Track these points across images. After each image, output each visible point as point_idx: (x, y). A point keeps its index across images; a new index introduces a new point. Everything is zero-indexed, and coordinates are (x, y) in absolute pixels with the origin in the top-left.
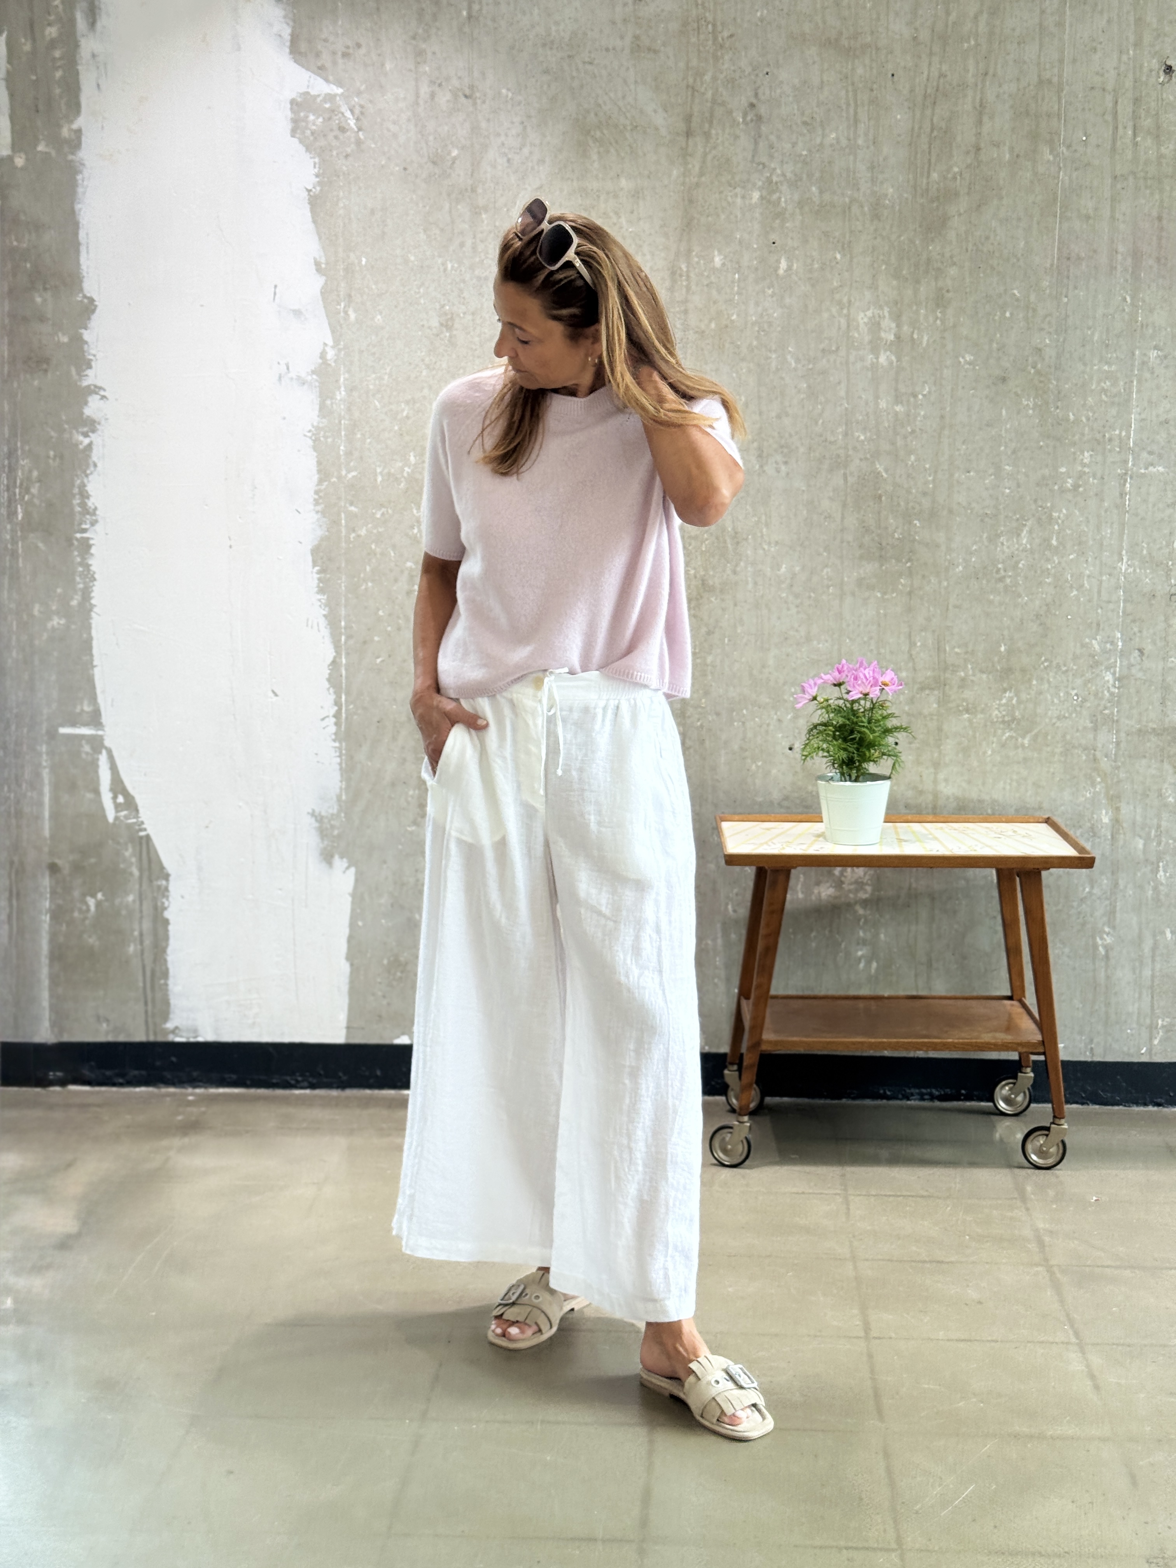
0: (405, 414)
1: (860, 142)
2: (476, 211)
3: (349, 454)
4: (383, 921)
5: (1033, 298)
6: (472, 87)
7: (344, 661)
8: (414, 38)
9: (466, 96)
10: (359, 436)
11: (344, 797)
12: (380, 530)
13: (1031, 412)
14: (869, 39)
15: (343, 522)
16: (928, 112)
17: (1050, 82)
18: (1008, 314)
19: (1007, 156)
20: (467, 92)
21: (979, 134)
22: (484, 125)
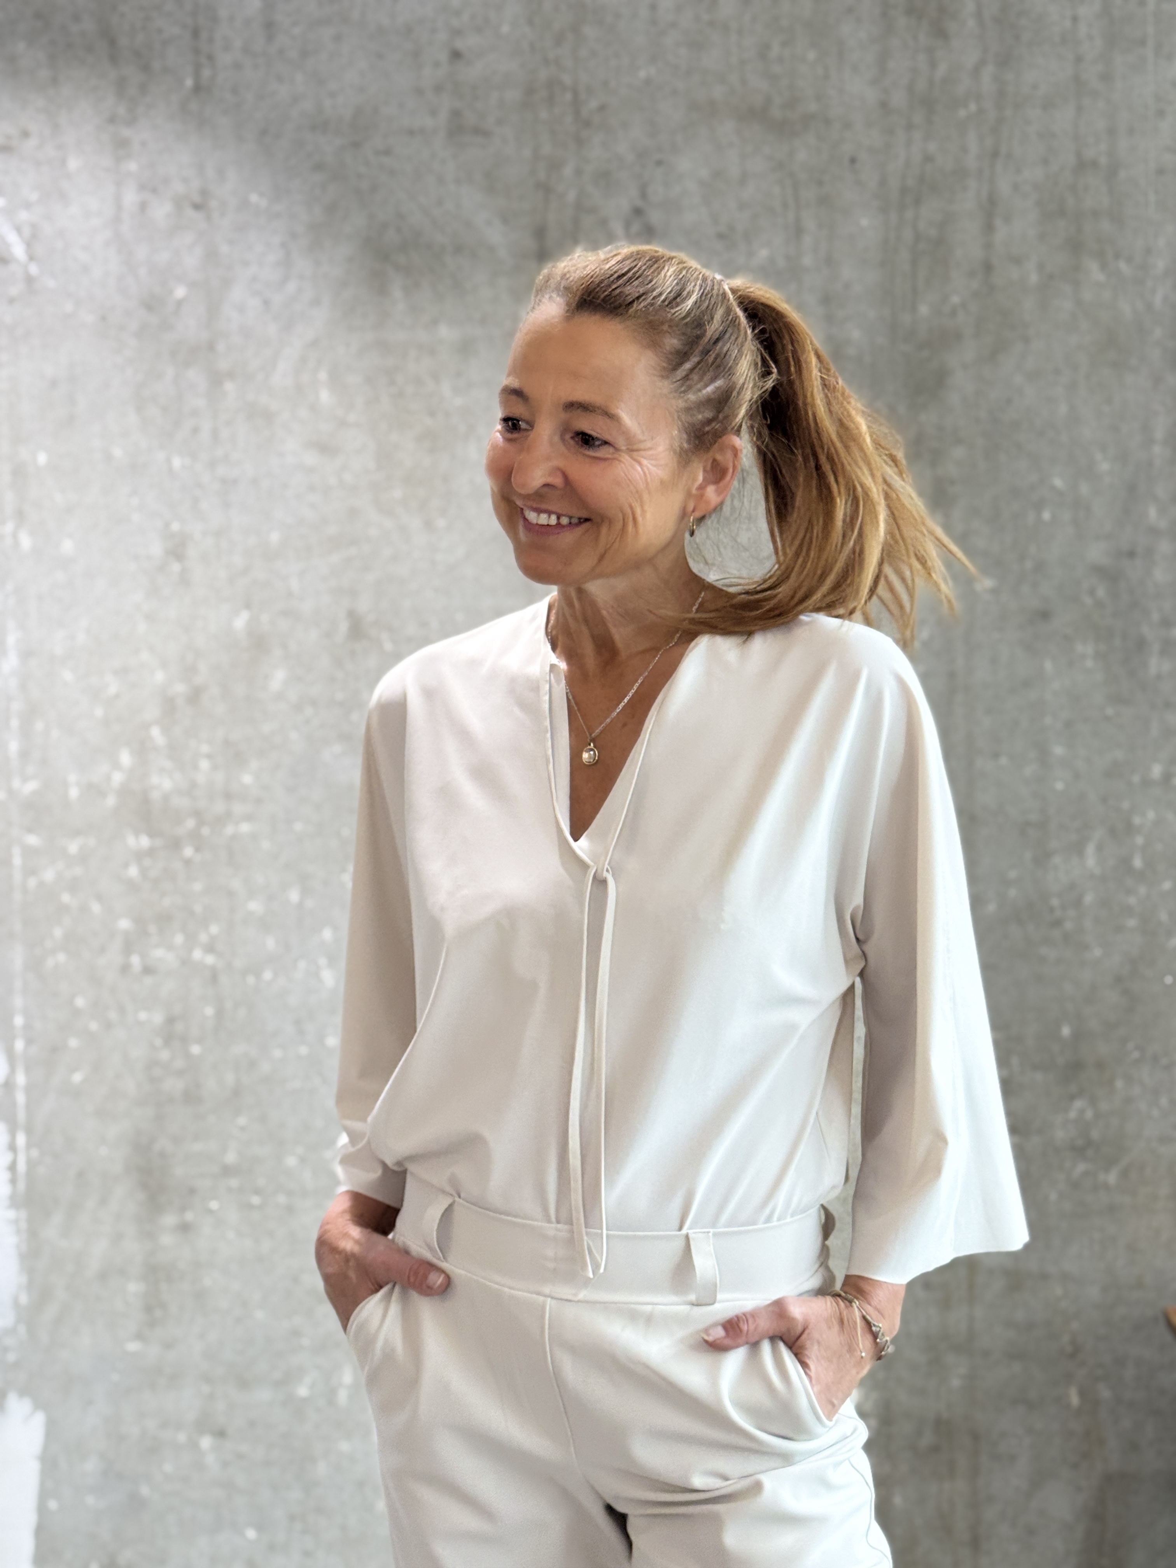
0: (113, 689)
1: (807, 261)
2: (216, 379)
3: (24, 755)
4: (90, 1500)
5: (1084, 489)
6: (204, 193)
7: (21, 1079)
8: (112, 120)
9: (197, 207)
10: (39, 726)
11: (24, 1299)
12: (78, 871)
13: (1089, 663)
14: (813, 107)
15: (17, 861)
16: (909, 214)
17: (1094, 164)
18: (1046, 516)
19: (1034, 278)
20: (197, 199)
21: (988, 246)
22: (224, 249)
